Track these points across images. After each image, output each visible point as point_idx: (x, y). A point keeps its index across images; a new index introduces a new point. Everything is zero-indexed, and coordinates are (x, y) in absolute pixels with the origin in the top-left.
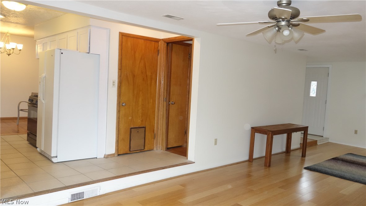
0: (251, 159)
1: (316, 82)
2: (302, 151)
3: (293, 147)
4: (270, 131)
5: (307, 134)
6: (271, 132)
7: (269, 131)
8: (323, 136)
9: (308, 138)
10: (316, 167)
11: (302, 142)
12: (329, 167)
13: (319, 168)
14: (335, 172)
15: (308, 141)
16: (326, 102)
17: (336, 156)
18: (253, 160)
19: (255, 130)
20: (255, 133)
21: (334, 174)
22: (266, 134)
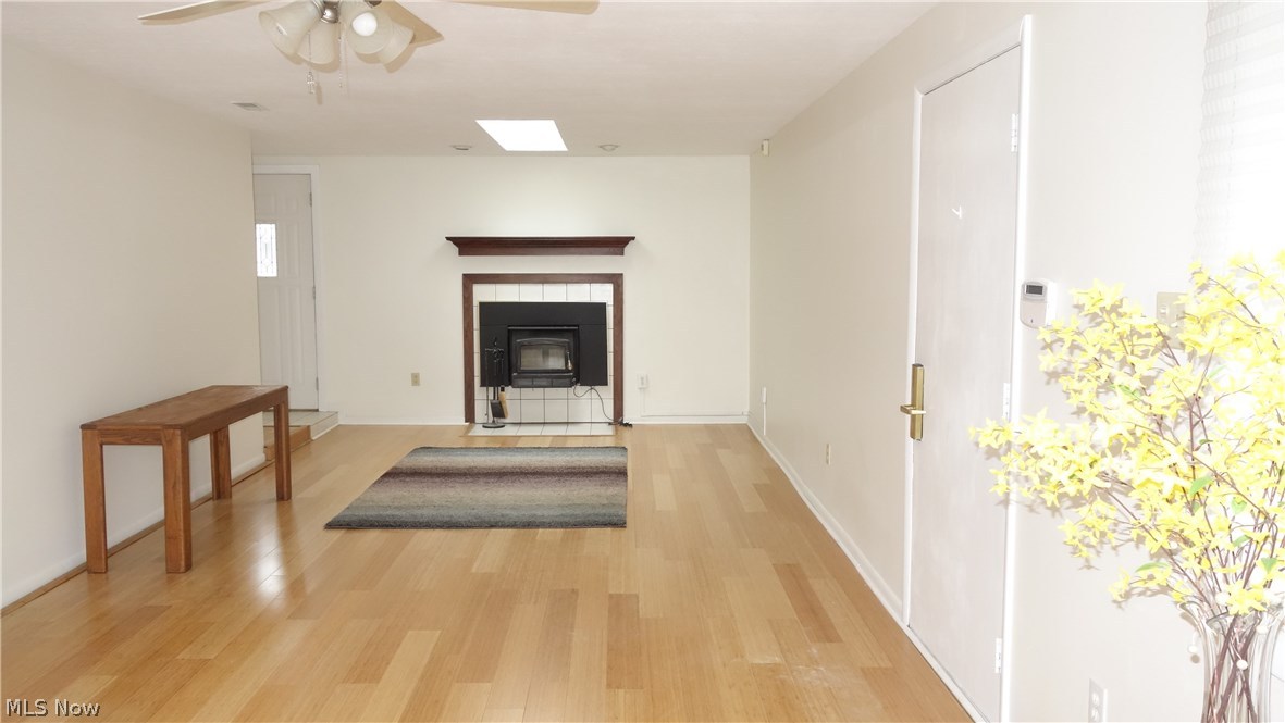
0: (100, 559)
1: (274, 226)
2: (274, 473)
3: (238, 468)
4: (174, 427)
5: (288, 411)
6: (178, 432)
7: (170, 427)
8: (317, 410)
9: (291, 424)
10: (361, 513)
11: (272, 440)
12: (396, 504)
13: (371, 513)
14: (422, 516)
15: (291, 433)
16: (314, 293)
17: (393, 465)
18: (107, 557)
19: (101, 435)
20: (104, 446)
21: (421, 520)
22: (156, 441)
